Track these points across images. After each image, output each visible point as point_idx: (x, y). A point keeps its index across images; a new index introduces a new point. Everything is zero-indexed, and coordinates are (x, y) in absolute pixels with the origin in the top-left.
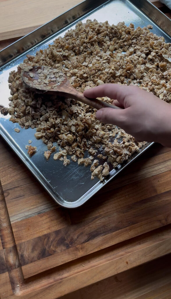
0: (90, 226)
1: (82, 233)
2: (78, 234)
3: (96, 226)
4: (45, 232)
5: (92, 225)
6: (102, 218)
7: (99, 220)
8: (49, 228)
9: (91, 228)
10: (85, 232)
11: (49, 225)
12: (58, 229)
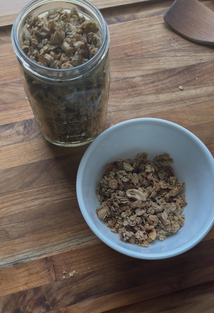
0: (79, 285)
1: (68, 293)
2: (62, 294)
3: (87, 285)
4: (21, 288)
5: (81, 284)
6: (96, 275)
7: (91, 277)
8: (26, 284)
9: (80, 287)
10: (71, 292)
11: (27, 279)
12: (37, 286)
